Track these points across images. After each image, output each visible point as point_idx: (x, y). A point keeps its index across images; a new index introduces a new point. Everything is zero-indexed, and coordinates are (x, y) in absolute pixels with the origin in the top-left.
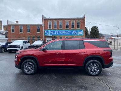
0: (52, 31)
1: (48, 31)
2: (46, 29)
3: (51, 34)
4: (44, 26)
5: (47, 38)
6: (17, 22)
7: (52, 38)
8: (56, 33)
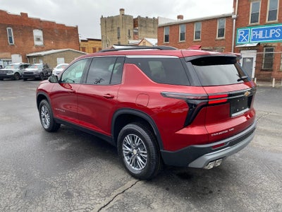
0: (258, 30)
1: (247, 32)
2: (241, 27)
3: (254, 39)
4: (237, 19)
5: (242, 52)
6: (180, 17)
7: (258, 50)
8: (271, 33)
